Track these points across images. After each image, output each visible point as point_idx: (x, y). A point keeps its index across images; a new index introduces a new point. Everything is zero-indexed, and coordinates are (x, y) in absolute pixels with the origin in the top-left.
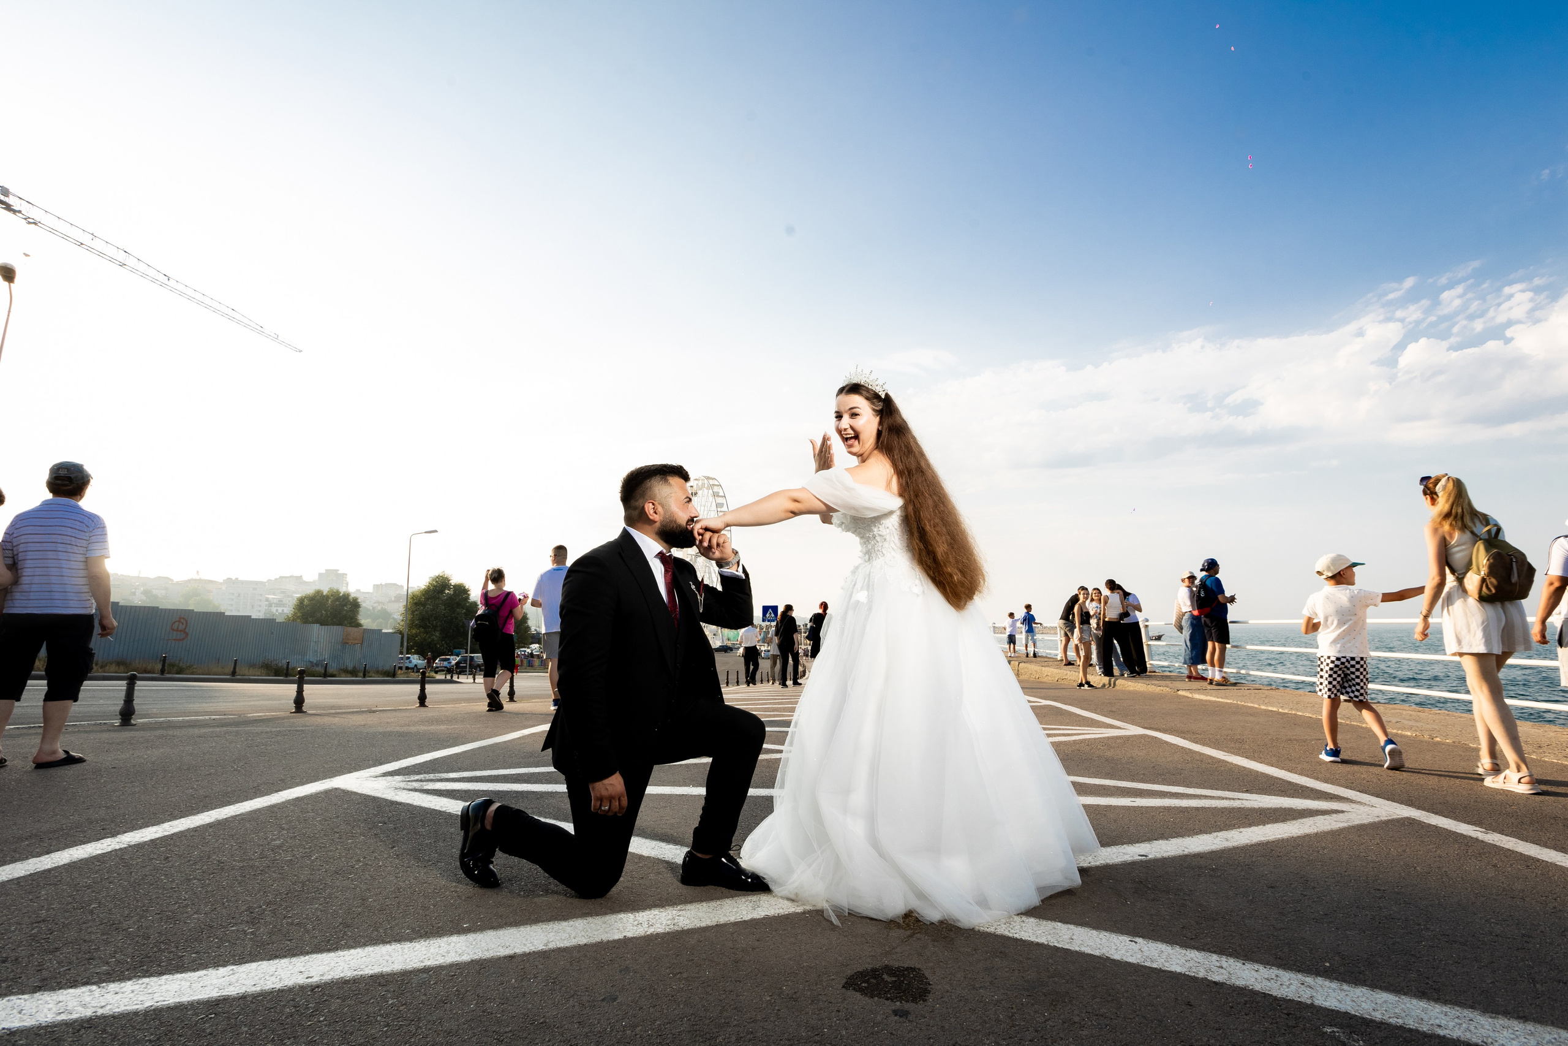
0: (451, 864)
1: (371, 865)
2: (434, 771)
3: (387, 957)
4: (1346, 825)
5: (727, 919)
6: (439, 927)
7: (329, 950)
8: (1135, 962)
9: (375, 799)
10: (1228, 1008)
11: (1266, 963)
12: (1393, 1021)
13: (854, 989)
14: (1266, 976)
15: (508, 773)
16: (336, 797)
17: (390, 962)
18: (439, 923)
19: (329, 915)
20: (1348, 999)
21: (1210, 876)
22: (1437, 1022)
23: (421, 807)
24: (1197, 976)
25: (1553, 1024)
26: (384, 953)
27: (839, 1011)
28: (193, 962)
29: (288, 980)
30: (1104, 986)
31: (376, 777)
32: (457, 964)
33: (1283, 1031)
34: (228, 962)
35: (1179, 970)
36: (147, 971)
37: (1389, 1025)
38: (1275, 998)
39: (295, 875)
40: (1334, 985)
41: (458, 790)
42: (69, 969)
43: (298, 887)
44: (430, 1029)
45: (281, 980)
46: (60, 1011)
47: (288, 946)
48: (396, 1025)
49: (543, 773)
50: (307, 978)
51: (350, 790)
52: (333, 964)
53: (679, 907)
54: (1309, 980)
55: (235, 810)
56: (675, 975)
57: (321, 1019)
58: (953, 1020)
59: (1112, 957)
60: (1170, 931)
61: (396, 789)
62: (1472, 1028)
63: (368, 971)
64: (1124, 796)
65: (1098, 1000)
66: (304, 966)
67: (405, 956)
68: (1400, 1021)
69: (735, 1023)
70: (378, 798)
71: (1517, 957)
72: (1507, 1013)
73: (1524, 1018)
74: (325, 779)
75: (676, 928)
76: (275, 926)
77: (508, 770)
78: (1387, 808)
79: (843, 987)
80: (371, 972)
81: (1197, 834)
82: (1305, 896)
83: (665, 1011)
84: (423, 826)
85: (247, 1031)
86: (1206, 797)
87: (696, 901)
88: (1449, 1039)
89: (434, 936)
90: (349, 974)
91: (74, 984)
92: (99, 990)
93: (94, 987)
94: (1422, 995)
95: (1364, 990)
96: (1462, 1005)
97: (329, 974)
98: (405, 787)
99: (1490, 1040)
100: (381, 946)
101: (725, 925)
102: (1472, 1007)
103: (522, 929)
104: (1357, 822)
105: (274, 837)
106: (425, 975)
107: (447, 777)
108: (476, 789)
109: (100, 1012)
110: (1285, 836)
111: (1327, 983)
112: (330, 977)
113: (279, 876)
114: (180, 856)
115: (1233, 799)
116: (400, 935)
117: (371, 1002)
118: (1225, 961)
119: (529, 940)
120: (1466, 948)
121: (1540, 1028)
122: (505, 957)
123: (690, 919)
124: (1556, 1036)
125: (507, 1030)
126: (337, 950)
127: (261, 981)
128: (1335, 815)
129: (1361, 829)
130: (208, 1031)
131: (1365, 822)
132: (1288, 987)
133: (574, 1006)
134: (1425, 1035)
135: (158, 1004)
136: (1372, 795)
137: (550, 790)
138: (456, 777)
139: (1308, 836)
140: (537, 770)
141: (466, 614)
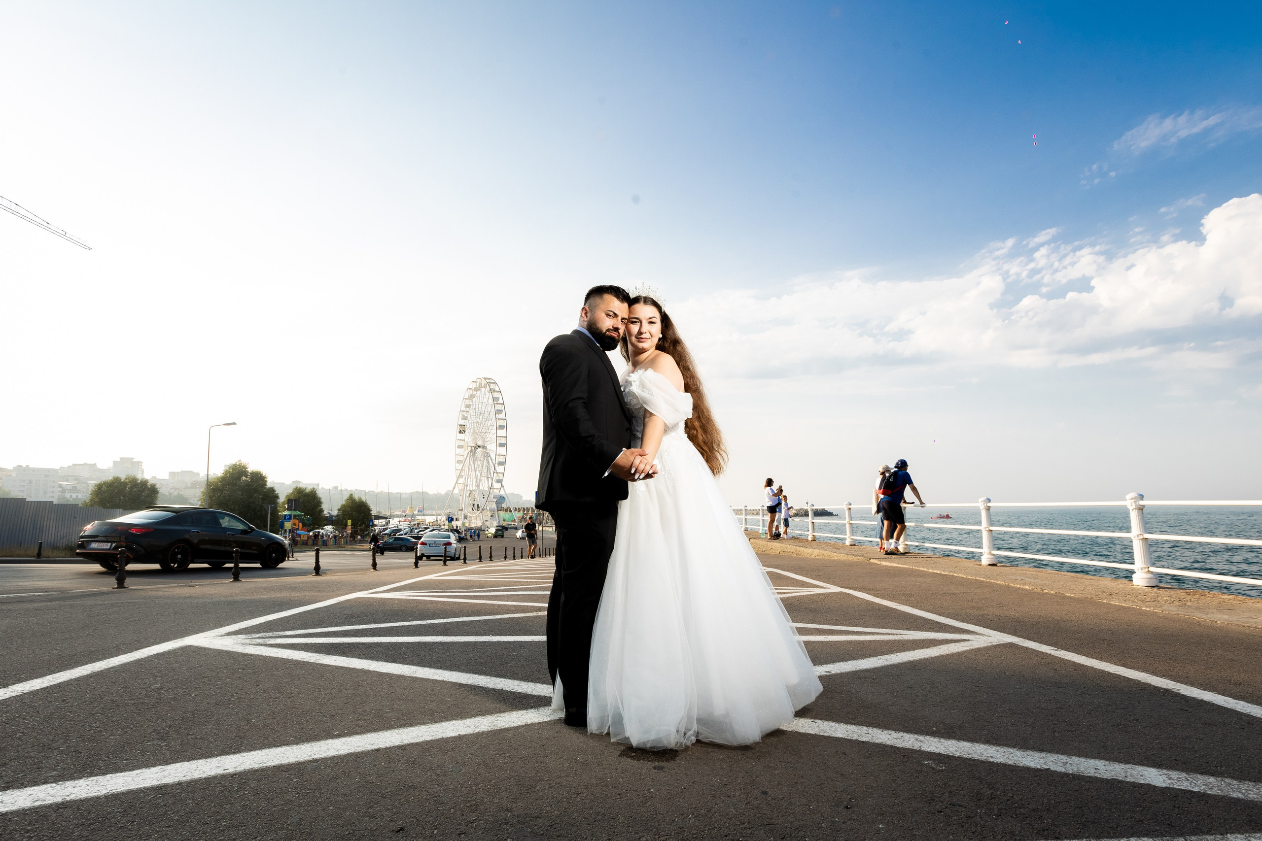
0: (310, 695)
1: (244, 698)
2: (271, 630)
3: (282, 755)
5: (532, 721)
6: (315, 735)
7: (234, 753)
8: (814, 733)
9: (227, 653)
10: (868, 755)
11: (896, 730)
12: (965, 756)
13: (627, 757)
14: (895, 737)
15: (336, 630)
16: (193, 652)
17: (285, 757)
18: (314, 732)
19: (224, 732)
20: (942, 746)
21: (871, 682)
22: (991, 755)
23: (270, 657)
24: (852, 739)
25: (1057, 753)
26: (279, 752)
27: (617, 769)
28: (127, 765)
29: (209, 772)
30: (792, 747)
31: (222, 636)
32: (337, 756)
33: (899, 764)
34: (156, 764)
35: (841, 736)
36: (92, 773)
37: (963, 758)
38: (898, 748)
39: (183, 707)
40: (936, 740)
41: (298, 644)
42: (25, 775)
43: (190, 715)
44: (330, 794)
45: (204, 772)
46: (35, 800)
47: (199, 752)
48: (304, 793)
49: (366, 629)
50: (224, 770)
51: (202, 646)
52: (241, 761)
53: (496, 715)
54: (921, 738)
55: (106, 664)
56: (500, 755)
57: (246, 793)
58: (693, 770)
59: (799, 731)
60: (839, 715)
61: (243, 644)
62: (1010, 757)
63: (271, 764)
64: (820, 634)
65: (787, 755)
66: (219, 763)
67: (296, 753)
68: (970, 756)
69: (547, 779)
70: (230, 652)
71: (1049, 720)
72: (1033, 749)
73: (1041, 750)
74: (176, 639)
75: (496, 728)
76: (182, 741)
77: (336, 628)
78: (998, 637)
79: (619, 756)
80: (273, 764)
82: (930, 692)
83: (497, 775)
84: (277, 670)
85: (192, 803)
86: (879, 634)
87: (508, 711)
88: (995, 763)
89: (314, 741)
90: (256, 766)
91: (35, 783)
92: (59, 786)
93: (54, 785)
94: (988, 742)
95: (953, 741)
96: (1009, 746)
97: (241, 767)
98: (251, 643)
99: (1018, 762)
100: (274, 748)
101: (532, 725)
102: (1014, 747)
103: (380, 733)
105: (152, 682)
106: (315, 764)
107: (284, 634)
108: (313, 642)
109: (68, 799)
111: (932, 739)
112: (242, 769)
113: (170, 708)
114: (75, 699)
115: (897, 634)
116: (287, 741)
117: (280, 781)
118: (871, 730)
119: (387, 739)
120: (1021, 716)
121: (1049, 755)
122: (373, 751)
123: (505, 722)
124: (1056, 758)
125: (386, 791)
126: (240, 752)
127: (189, 773)
128: (963, 643)
129: (978, 650)
130: (162, 804)
131: (982, 646)
132: (907, 742)
133: (431, 776)
134: (982, 762)
135: (113, 791)
137: (375, 641)
138: (292, 634)
139: (942, 656)
140: (361, 627)
141: (263, 499)
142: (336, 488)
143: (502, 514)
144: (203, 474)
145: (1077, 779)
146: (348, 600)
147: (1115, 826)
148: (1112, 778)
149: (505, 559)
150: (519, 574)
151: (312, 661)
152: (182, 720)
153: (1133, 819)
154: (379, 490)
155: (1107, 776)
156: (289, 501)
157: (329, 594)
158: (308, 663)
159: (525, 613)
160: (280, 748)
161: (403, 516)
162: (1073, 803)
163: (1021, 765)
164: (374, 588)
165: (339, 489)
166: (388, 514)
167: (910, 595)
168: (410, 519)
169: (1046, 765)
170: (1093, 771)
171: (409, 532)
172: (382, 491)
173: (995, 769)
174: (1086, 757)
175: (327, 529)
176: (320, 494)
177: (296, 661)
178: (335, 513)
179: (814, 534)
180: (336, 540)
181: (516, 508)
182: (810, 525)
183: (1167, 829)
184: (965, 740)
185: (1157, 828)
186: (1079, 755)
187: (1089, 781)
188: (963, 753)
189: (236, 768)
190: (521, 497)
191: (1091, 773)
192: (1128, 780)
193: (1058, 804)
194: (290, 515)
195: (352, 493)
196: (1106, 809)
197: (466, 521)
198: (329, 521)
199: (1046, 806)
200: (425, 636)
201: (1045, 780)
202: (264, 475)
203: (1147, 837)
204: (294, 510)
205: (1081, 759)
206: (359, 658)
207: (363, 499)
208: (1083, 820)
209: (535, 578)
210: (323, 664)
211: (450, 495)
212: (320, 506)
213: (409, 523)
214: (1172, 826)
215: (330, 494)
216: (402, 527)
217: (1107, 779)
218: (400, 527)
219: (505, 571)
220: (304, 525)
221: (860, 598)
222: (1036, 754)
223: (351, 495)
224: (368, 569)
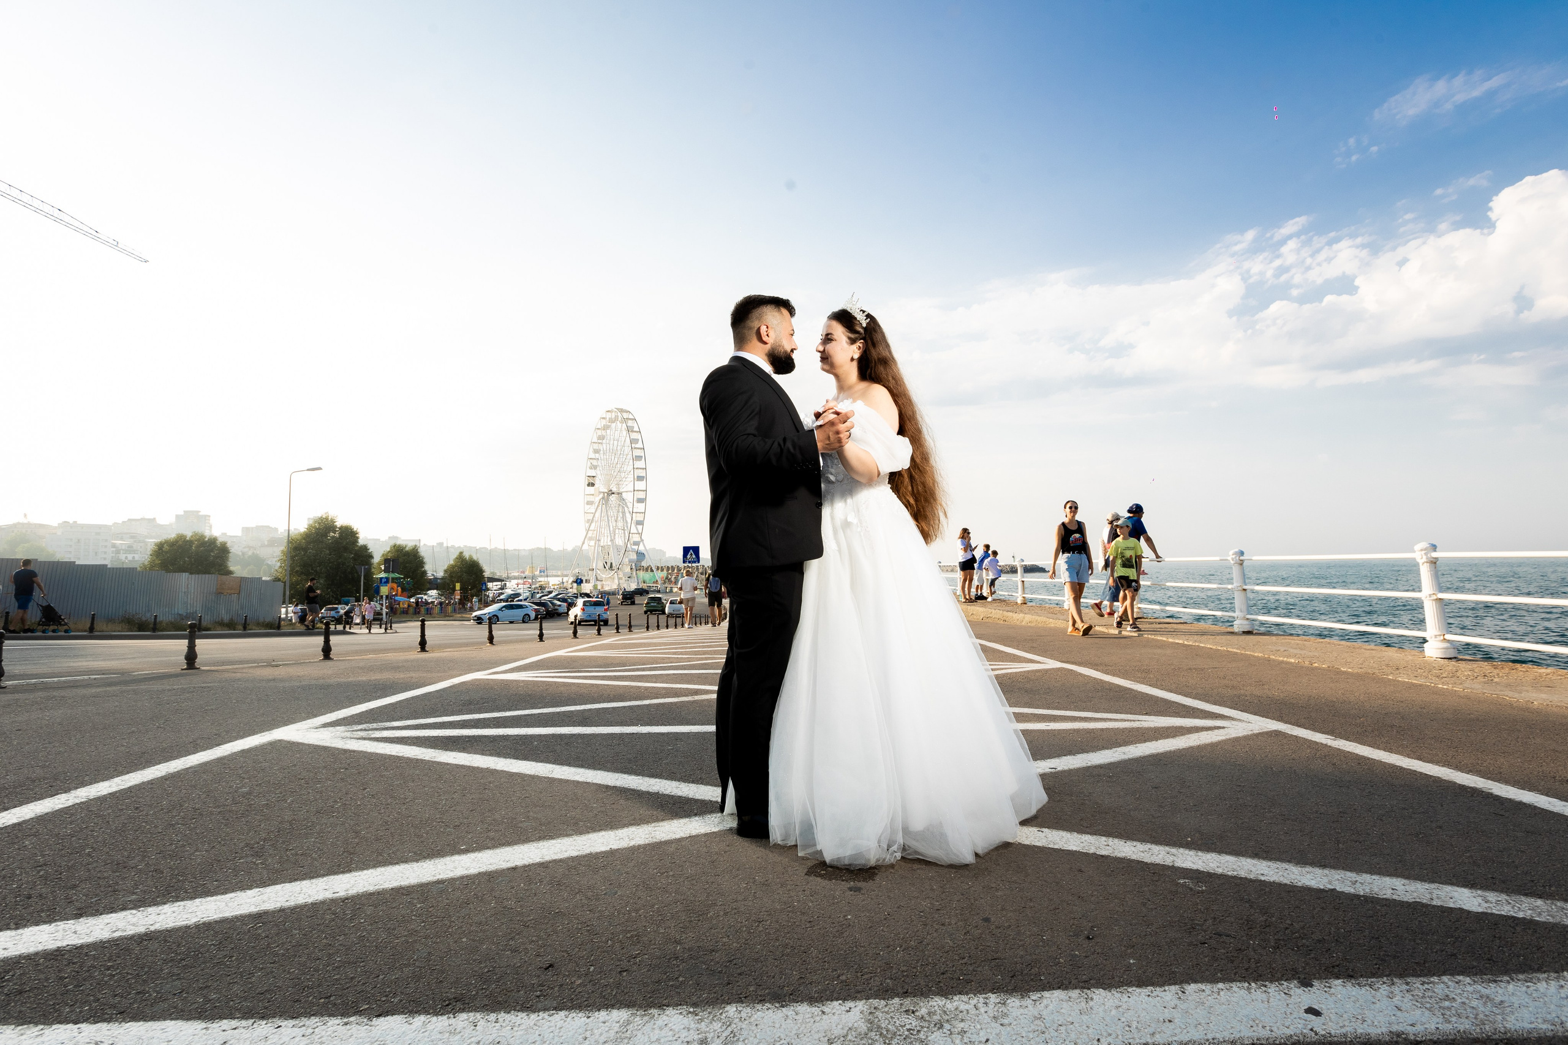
0: (429, 800)
1: (350, 805)
2: (375, 721)
3: (401, 874)
4: (1224, 738)
6: (438, 850)
7: (343, 872)
8: (1041, 845)
9: (325, 748)
10: (1110, 872)
11: (1143, 840)
12: (1229, 873)
13: (815, 875)
14: (1142, 850)
15: (453, 720)
16: (284, 747)
17: (405, 878)
18: (434, 848)
19: (329, 846)
20: (1200, 861)
21: (1107, 781)
22: (1262, 872)
23: (377, 754)
24: (1088, 852)
25: (1343, 869)
26: (396, 871)
27: (804, 891)
28: (219, 887)
29: (317, 895)
30: (1015, 862)
31: (316, 728)
32: (467, 876)
33: (1148, 884)
34: (253, 886)
35: (1074, 848)
36: (178, 897)
37: (1226, 876)
38: (1145, 864)
39: (279, 816)
40: (1192, 853)
41: (408, 737)
42: (100, 900)
43: (287, 826)
44: (462, 922)
45: (309, 896)
46: (114, 930)
47: (302, 871)
48: (431, 921)
50: (333, 893)
51: (295, 741)
52: (352, 882)
53: (653, 825)
54: (1174, 850)
55: (185, 763)
56: (662, 874)
57: (362, 921)
59: (1023, 843)
60: (1070, 823)
61: (343, 738)
62: (1285, 874)
63: (388, 885)
64: (1040, 722)
65: (1010, 872)
66: (327, 885)
67: (416, 873)
68: (1235, 873)
69: (721, 903)
70: (328, 747)
71: (1331, 827)
72: (1313, 864)
73: (1323, 866)
74: (263, 732)
75: (655, 840)
76: (281, 857)
78: (1260, 724)
79: (806, 874)
80: (391, 886)
81: (1100, 749)
82: (1181, 793)
83: (660, 899)
85: (298, 933)
86: (1111, 720)
87: (667, 820)
88: (1267, 882)
89: (437, 857)
90: (371, 888)
91: (112, 910)
92: (140, 913)
93: (134, 912)
94: (1255, 855)
95: (1214, 854)
96: (1282, 860)
99: (1295, 881)
100: (390, 866)
101: (697, 836)
102: (1289, 861)
103: (516, 847)
104: (1234, 735)
105: (239, 786)
106: (441, 886)
107: (391, 726)
110: (1172, 748)
111: (1187, 852)
112: (355, 891)
113: (263, 817)
114: (150, 806)
115: (1134, 721)
116: (404, 858)
117: (401, 905)
118: (1111, 842)
119: (525, 855)
120: (1296, 823)
121: (1333, 871)
122: (508, 869)
123: (665, 833)
124: (1342, 876)
125: (530, 919)
126: (350, 872)
127: (292, 898)
128: (1217, 731)
129: (1236, 740)
130: (263, 935)
131: (1240, 735)
132: (1156, 856)
133: (581, 900)
134: (1251, 880)
135: (205, 919)
136: (1251, 713)
138: (400, 725)
139: (1192, 748)
140: (482, 716)
141: (354, 559)
142: (441, 544)
143: (641, 574)
144: (282, 529)
145: (1370, 901)
146: (464, 682)
147: (1422, 962)
148: (1414, 900)
149: (648, 630)
150: (666, 649)
151: (427, 758)
152: (279, 832)
153: (1444, 953)
154: (493, 547)
155: (1408, 898)
156: (386, 561)
157: (440, 675)
158: (422, 761)
159: (678, 697)
160: (397, 866)
161: (521, 578)
162: (1367, 933)
163: (1300, 884)
164: (494, 667)
165: (445, 545)
166: (504, 575)
167: (1148, 672)
168: (530, 581)
169: (1330, 884)
170: (1389, 892)
171: (530, 597)
172: (496, 548)
173: (1267, 889)
174: (1379, 874)
175: (431, 594)
176: (423, 552)
177: (408, 758)
178: (440, 574)
179: (1024, 595)
180: (442, 608)
181: (658, 567)
182: (1020, 584)
183: (1487, 965)
184: (1227, 853)
185: (1475, 964)
186: (1371, 872)
187: (1386, 905)
188: (1226, 870)
189: (347, 890)
190: (664, 553)
191: (1388, 894)
192: (1434, 903)
193: (1349, 934)
194: (387, 578)
195: (461, 550)
196: (1410, 940)
197: (599, 583)
198: (434, 584)
199: (1334, 937)
200: (560, 726)
201: (1330, 903)
202: (355, 530)
203: (1462, 975)
204: (393, 572)
205: (1374, 877)
206: (483, 754)
207: (475, 558)
208: (1382, 953)
209: (686, 653)
210: (441, 763)
211: (578, 552)
212: (423, 567)
213: (529, 586)
214: (1493, 961)
215: (433, 552)
216: (521, 591)
217: (1408, 902)
218: (518, 591)
219: (649, 645)
220: (403, 590)
221: (1085, 676)
222: (1318, 871)
223: (461, 553)
224: (483, 643)
